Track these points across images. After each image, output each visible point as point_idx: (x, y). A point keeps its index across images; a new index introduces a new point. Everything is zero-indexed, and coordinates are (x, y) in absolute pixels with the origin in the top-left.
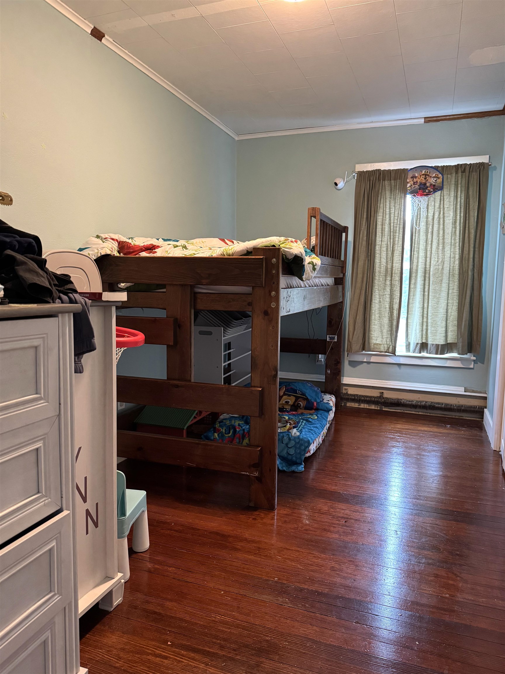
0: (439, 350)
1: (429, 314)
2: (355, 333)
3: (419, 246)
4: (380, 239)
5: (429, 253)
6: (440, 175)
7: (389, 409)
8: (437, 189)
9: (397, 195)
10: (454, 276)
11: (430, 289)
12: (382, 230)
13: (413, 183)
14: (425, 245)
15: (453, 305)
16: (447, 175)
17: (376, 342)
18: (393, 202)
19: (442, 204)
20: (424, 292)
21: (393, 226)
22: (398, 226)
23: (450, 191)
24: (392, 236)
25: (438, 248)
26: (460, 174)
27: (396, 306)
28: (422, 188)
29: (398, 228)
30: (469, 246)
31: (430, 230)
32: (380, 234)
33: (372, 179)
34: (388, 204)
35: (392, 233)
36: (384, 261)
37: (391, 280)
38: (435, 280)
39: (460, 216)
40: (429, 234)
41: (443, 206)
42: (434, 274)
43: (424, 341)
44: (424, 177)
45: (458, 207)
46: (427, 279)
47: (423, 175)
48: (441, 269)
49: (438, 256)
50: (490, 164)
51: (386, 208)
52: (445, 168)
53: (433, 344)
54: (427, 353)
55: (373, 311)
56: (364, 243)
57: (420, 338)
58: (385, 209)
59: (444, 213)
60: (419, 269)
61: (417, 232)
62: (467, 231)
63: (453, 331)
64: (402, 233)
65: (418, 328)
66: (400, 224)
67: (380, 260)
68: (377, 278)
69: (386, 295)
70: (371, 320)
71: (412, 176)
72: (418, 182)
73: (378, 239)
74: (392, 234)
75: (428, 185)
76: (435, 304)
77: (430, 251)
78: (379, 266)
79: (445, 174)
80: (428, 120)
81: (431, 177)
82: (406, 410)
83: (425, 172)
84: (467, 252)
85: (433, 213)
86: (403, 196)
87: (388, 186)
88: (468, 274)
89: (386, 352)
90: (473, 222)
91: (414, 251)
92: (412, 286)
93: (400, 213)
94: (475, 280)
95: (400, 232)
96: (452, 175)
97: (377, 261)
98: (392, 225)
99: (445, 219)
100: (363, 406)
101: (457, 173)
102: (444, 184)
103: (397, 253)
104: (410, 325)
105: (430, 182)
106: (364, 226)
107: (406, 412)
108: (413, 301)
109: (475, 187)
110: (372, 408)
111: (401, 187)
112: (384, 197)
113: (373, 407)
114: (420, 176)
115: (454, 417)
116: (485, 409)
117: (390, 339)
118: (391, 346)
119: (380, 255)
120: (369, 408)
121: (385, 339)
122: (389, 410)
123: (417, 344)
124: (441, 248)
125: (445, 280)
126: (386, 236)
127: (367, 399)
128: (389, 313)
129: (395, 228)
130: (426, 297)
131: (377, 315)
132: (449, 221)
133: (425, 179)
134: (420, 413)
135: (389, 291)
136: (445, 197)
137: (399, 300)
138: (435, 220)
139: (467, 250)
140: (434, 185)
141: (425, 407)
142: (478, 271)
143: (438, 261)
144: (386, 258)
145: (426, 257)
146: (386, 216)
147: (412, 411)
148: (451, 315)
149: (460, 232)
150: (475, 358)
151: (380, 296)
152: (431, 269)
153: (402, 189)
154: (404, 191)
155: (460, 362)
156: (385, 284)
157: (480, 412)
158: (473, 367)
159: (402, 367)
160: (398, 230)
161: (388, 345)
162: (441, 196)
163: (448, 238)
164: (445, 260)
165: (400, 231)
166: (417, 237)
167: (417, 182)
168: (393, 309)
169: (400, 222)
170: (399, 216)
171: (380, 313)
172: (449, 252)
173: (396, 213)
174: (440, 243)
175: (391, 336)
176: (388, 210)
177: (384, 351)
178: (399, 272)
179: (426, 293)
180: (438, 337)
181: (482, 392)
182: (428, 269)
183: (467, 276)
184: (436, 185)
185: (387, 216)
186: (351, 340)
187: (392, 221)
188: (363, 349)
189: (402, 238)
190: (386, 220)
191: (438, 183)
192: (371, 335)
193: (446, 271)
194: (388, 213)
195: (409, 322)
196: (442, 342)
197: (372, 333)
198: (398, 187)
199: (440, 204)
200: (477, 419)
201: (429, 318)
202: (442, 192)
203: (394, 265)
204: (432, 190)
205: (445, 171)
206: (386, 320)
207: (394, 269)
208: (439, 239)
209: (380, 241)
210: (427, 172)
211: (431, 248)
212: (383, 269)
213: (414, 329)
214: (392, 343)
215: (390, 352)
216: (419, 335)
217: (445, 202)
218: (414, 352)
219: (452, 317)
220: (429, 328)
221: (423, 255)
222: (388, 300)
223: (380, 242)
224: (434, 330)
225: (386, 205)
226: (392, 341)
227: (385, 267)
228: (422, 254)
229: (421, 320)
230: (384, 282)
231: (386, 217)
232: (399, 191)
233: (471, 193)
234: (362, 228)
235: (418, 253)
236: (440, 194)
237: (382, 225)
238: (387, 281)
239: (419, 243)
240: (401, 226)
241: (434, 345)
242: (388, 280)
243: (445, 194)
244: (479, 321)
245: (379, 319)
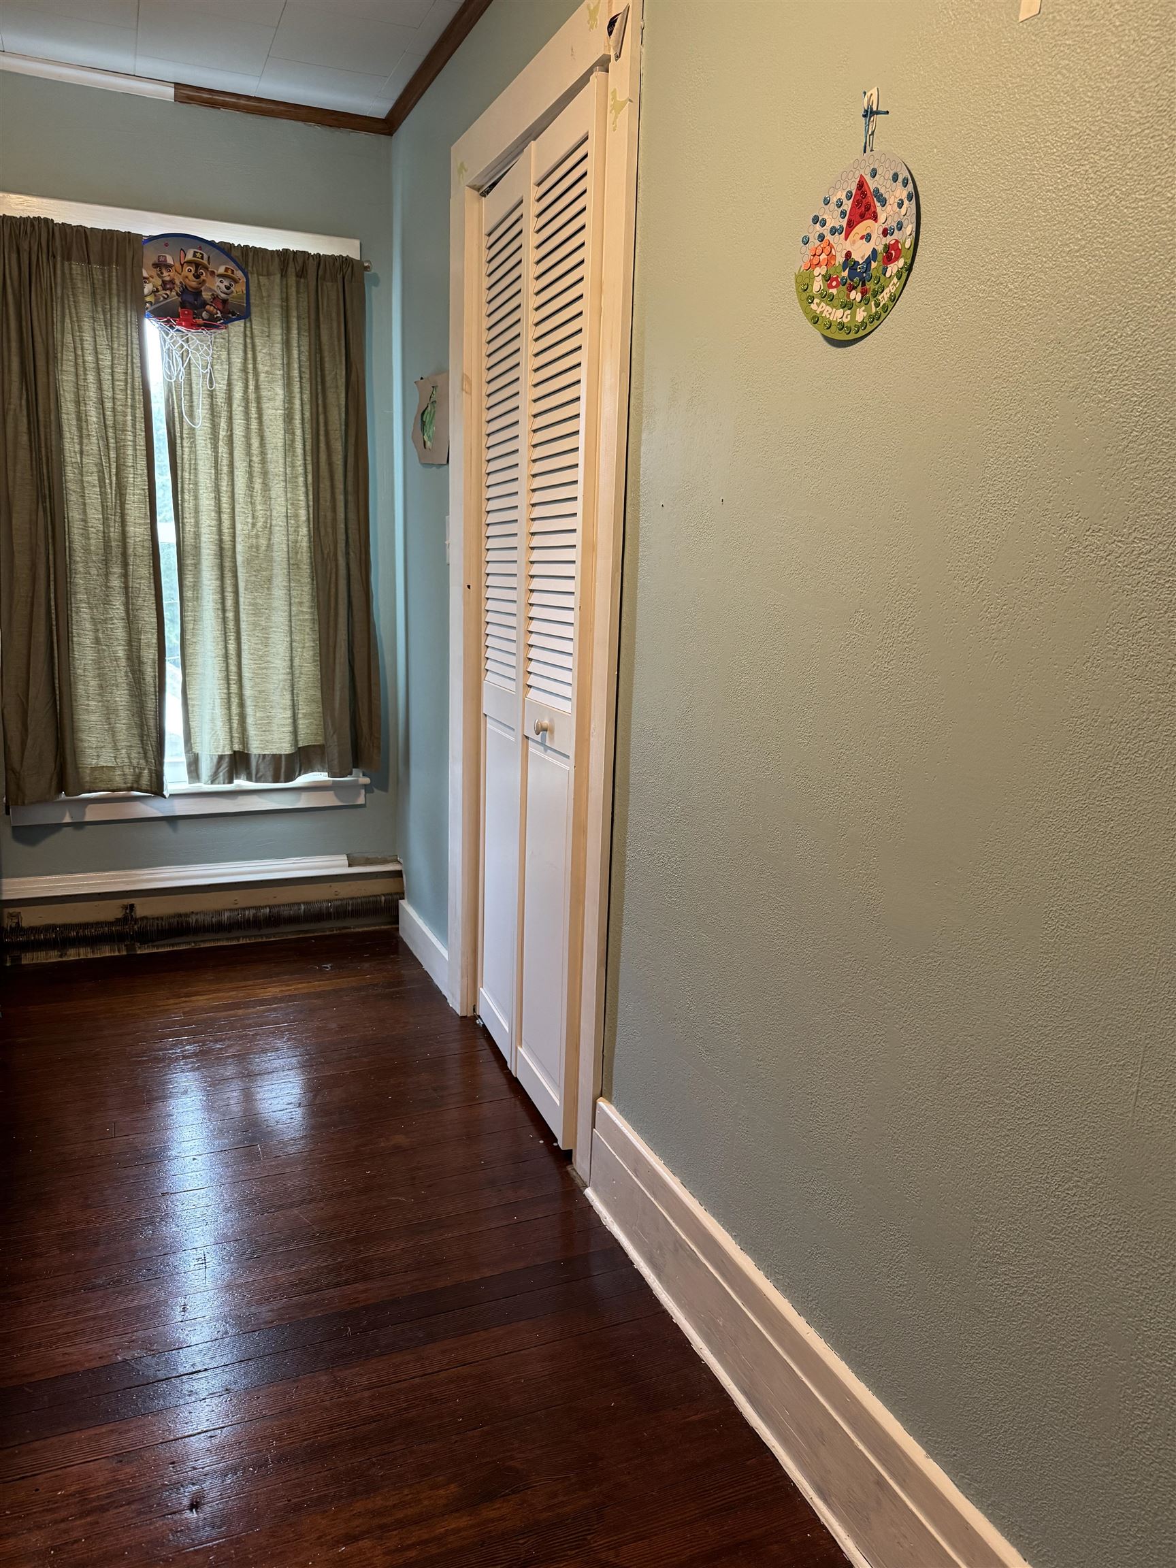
0: (283, 770)
1: (246, 674)
2: (30, 742)
3: (196, 476)
4: (77, 447)
5: (225, 499)
6: (239, 274)
7: (153, 946)
8: (234, 314)
9: (115, 312)
10: (299, 568)
11: (241, 603)
12: (79, 419)
13: (160, 283)
14: (213, 477)
15: (303, 647)
16: (258, 275)
17: (97, 763)
18: (101, 333)
19: (250, 361)
20: (224, 610)
21: (114, 409)
22: (129, 410)
23: (269, 324)
24: (112, 441)
25: (250, 487)
26: (292, 280)
27: (149, 655)
28: (190, 303)
29: (129, 418)
30: (333, 487)
31: (222, 434)
32: (74, 430)
33: (25, 246)
34: (88, 337)
35: (111, 432)
36: (95, 515)
37: (125, 576)
38: (253, 578)
39: (302, 400)
40: (221, 443)
41: (255, 368)
42: (249, 562)
43: (237, 747)
44: (193, 270)
45: (296, 373)
46: (228, 575)
47: (189, 262)
48: (263, 548)
49: (253, 511)
50: (366, 264)
51: (82, 349)
52: (251, 254)
53: (264, 755)
54: (249, 779)
55: (80, 671)
56: (24, 455)
57: (227, 742)
58: (79, 352)
59: (257, 388)
60: (203, 545)
61: (185, 436)
62: (322, 445)
63: (311, 714)
64: (143, 434)
65: (219, 711)
66: (133, 407)
67: (85, 513)
68: (81, 569)
69: (112, 619)
70: (74, 698)
71: (154, 259)
72: (177, 282)
73: (70, 446)
74: (110, 434)
75: (206, 295)
76: (260, 646)
77: (229, 494)
78: (81, 531)
79: (252, 273)
80: (188, 94)
81: (213, 273)
82: (204, 941)
83: (194, 256)
84: (328, 504)
85: (226, 382)
86: (134, 319)
87: (82, 280)
88: (337, 566)
89: (131, 789)
90: (338, 422)
91: (183, 492)
92: (188, 594)
93: (129, 371)
94: (352, 581)
95: (138, 432)
96: (272, 278)
97: (74, 514)
98: (108, 405)
99: (265, 406)
100: (73, 955)
101: (284, 274)
102: (252, 301)
103: (134, 495)
104: (193, 705)
105: (210, 290)
106: (15, 400)
107: (203, 945)
108: (194, 635)
109: (335, 325)
110: (103, 955)
111: (125, 291)
112: (74, 315)
113: (106, 952)
114: (182, 265)
115: (328, 933)
116: (400, 901)
117: (141, 750)
118: (146, 771)
119: (83, 496)
120: (96, 956)
121: (124, 751)
122: (155, 951)
123: (221, 757)
124: (258, 486)
125: (280, 581)
126: (94, 440)
127: (87, 932)
128: (130, 674)
129: (120, 418)
130: (231, 625)
131: (92, 683)
132: (274, 411)
133: (197, 276)
134: (242, 942)
135: (122, 608)
136: (258, 341)
137: (155, 636)
138: (235, 406)
139: (329, 497)
140: (225, 302)
141: (255, 923)
142: (358, 555)
143: (254, 525)
144: (103, 506)
145: (219, 512)
146: (85, 374)
147: (218, 940)
148: (302, 674)
149: (304, 445)
150: (367, 780)
151: (95, 625)
152: (239, 548)
153: (129, 297)
154: (139, 307)
155: (332, 792)
156: (107, 587)
157: (389, 910)
158: (363, 803)
159: (181, 823)
160: (129, 423)
161: (134, 769)
162: (245, 336)
163: (278, 462)
164: (274, 522)
165: (138, 427)
166: (186, 450)
167: (172, 282)
168: (141, 663)
169: (133, 399)
170: (129, 381)
171: (101, 676)
172: (282, 500)
173: (119, 369)
174: (255, 474)
175: (142, 741)
176: (90, 358)
177: (123, 786)
178: (147, 552)
179: (230, 615)
180: (276, 736)
181: (389, 859)
182: (227, 546)
183: (334, 570)
184: (230, 300)
185: (91, 377)
186: (17, 766)
187: (108, 393)
188: (62, 786)
189: (144, 448)
190: (86, 389)
191: (234, 294)
192: (80, 744)
193: (280, 553)
194: (90, 365)
195: (189, 696)
196: (283, 746)
197: (84, 736)
198: (114, 286)
199: (245, 359)
200: (383, 927)
201: (247, 684)
202: (248, 325)
203: (131, 530)
204: (219, 315)
205: (250, 264)
206: (121, 696)
207: (131, 541)
208: (251, 461)
209: (75, 452)
210: (202, 258)
211: (233, 485)
212: (95, 542)
213: (207, 717)
214: (147, 761)
215: (144, 787)
216: (222, 734)
217: (259, 357)
218: (212, 783)
219: (304, 678)
220: (249, 710)
221: (210, 505)
222: (120, 633)
223: (78, 455)
224: (262, 718)
225: (82, 340)
226: (146, 757)
227: (101, 534)
228: (206, 501)
229: (225, 691)
230: (101, 580)
231: (85, 379)
232: (119, 301)
233: (325, 338)
234: (9, 404)
235: (196, 498)
236: (242, 329)
237: (78, 403)
238: (112, 578)
239: (196, 469)
240: (138, 411)
241: (267, 759)
242: (115, 573)
243: (256, 332)
244: (373, 688)
245: (100, 695)
